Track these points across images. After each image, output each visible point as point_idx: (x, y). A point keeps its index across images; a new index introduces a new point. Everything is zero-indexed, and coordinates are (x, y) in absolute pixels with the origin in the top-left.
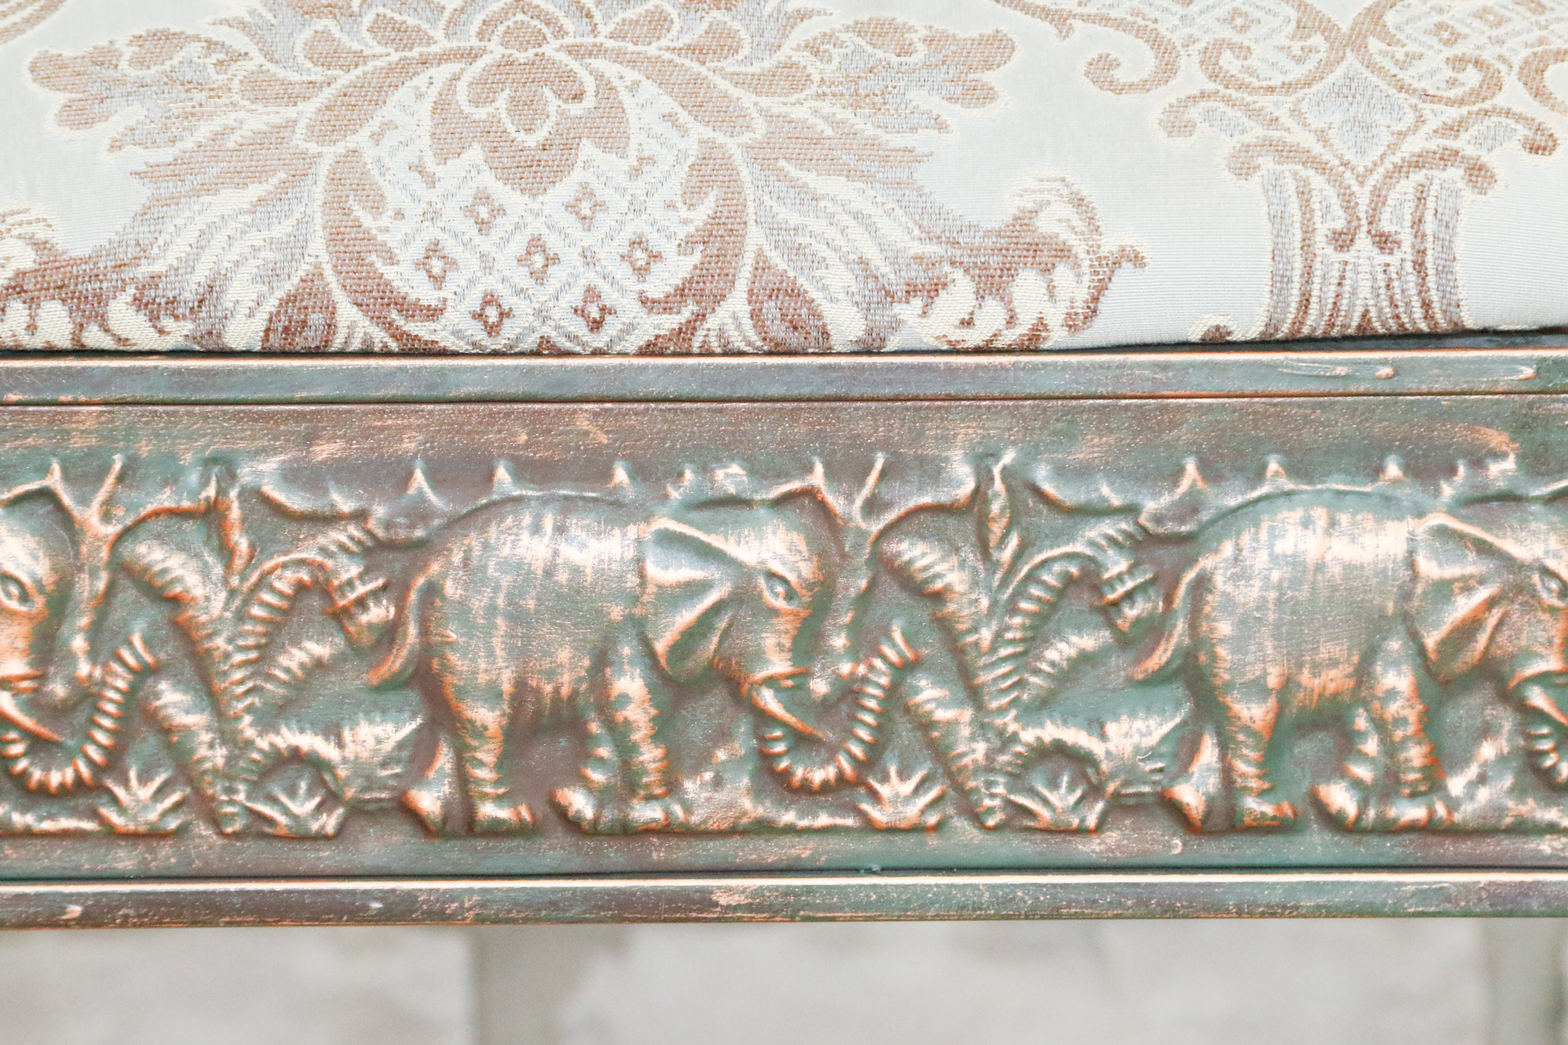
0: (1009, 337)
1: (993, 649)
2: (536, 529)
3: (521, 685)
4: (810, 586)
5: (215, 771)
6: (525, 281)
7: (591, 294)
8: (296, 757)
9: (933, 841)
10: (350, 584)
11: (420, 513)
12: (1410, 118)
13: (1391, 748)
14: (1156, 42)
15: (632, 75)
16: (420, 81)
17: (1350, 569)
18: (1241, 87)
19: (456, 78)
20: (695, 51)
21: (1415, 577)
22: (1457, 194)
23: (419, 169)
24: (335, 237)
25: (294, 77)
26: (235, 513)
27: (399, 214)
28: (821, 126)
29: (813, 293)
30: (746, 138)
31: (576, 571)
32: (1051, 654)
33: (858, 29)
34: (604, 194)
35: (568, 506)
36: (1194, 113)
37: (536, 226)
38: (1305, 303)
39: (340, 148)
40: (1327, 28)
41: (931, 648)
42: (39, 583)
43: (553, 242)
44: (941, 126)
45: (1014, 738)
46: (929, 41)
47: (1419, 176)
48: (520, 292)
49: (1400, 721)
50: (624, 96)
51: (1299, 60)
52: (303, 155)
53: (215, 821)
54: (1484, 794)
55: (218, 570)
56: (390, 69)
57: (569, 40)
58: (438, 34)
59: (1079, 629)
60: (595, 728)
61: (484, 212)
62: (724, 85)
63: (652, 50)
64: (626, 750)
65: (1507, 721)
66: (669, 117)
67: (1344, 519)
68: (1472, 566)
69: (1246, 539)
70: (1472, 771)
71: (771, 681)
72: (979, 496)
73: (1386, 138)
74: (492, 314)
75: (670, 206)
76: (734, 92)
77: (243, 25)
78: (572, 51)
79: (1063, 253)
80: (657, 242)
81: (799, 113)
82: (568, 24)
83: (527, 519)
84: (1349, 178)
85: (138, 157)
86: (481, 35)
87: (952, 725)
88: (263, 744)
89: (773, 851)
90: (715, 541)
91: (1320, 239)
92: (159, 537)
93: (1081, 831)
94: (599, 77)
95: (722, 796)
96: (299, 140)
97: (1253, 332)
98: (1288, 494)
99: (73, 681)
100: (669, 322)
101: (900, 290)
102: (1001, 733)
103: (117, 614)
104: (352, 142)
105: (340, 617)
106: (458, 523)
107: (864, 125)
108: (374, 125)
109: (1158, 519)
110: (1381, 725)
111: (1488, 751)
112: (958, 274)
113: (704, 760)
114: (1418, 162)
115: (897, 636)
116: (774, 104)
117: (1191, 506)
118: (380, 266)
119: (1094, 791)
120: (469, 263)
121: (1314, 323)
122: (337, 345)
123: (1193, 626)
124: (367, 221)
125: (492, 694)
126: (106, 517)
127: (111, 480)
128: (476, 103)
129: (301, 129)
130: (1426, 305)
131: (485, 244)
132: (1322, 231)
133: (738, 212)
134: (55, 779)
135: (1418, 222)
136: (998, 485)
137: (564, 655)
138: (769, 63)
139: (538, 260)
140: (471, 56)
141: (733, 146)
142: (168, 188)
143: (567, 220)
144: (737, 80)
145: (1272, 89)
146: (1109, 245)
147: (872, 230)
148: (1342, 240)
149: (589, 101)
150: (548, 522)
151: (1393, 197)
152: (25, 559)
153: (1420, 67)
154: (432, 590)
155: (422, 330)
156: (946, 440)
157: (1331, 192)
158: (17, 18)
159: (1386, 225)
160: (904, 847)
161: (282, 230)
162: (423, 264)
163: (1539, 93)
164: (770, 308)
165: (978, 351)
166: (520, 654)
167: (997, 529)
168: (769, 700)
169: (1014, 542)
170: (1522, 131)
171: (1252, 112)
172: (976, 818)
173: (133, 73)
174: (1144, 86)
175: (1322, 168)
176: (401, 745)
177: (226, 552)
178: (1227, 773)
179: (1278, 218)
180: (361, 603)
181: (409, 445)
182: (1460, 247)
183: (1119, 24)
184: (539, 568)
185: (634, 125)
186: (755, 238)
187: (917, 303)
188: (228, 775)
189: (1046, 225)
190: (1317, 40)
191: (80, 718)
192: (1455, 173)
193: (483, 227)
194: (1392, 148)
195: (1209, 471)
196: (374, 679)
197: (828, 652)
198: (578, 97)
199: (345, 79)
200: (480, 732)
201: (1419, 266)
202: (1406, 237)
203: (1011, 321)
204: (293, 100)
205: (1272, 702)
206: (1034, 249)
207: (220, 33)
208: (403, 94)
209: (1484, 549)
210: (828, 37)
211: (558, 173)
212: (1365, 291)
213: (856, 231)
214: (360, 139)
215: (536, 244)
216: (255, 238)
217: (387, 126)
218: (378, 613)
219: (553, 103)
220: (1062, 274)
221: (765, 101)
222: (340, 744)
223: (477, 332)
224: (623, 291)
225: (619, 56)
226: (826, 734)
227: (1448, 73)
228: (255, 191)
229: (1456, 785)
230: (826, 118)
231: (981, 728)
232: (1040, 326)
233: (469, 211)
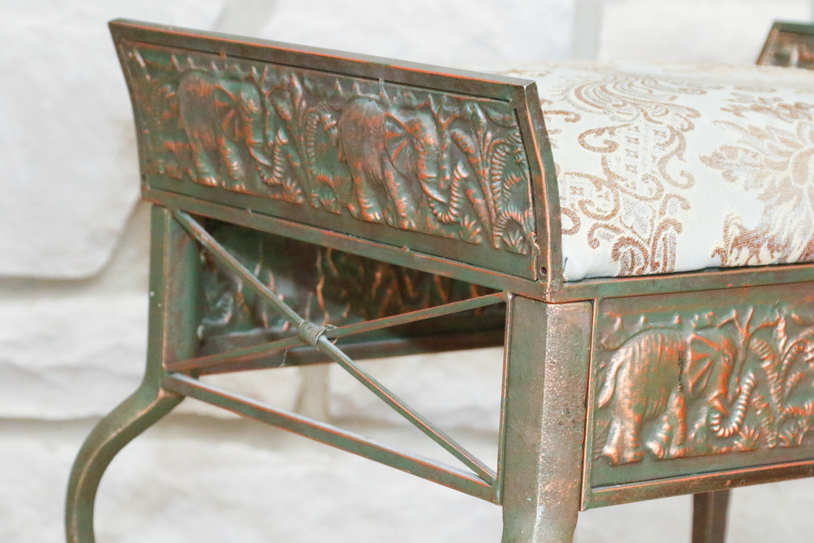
5: (770, 424)
8: (792, 415)
25: (777, 161)
26: (783, 325)
39: (806, 185)
42: (732, 356)
52: (798, 189)
53: (767, 443)
56: (800, 156)
85: (755, 192)
88: (785, 412)
92: (758, 338)
96: (794, 183)
99: (734, 393)
103: (745, 367)
104: (808, 183)
126: (748, 328)
127: (749, 315)
129: (792, 179)
134: (727, 431)
142: (768, 203)
173: (731, 161)
188: (773, 425)
191: (735, 407)
199: (791, 161)
204: (783, 169)
207: (743, 146)
216: (797, 221)
228: (791, 203)
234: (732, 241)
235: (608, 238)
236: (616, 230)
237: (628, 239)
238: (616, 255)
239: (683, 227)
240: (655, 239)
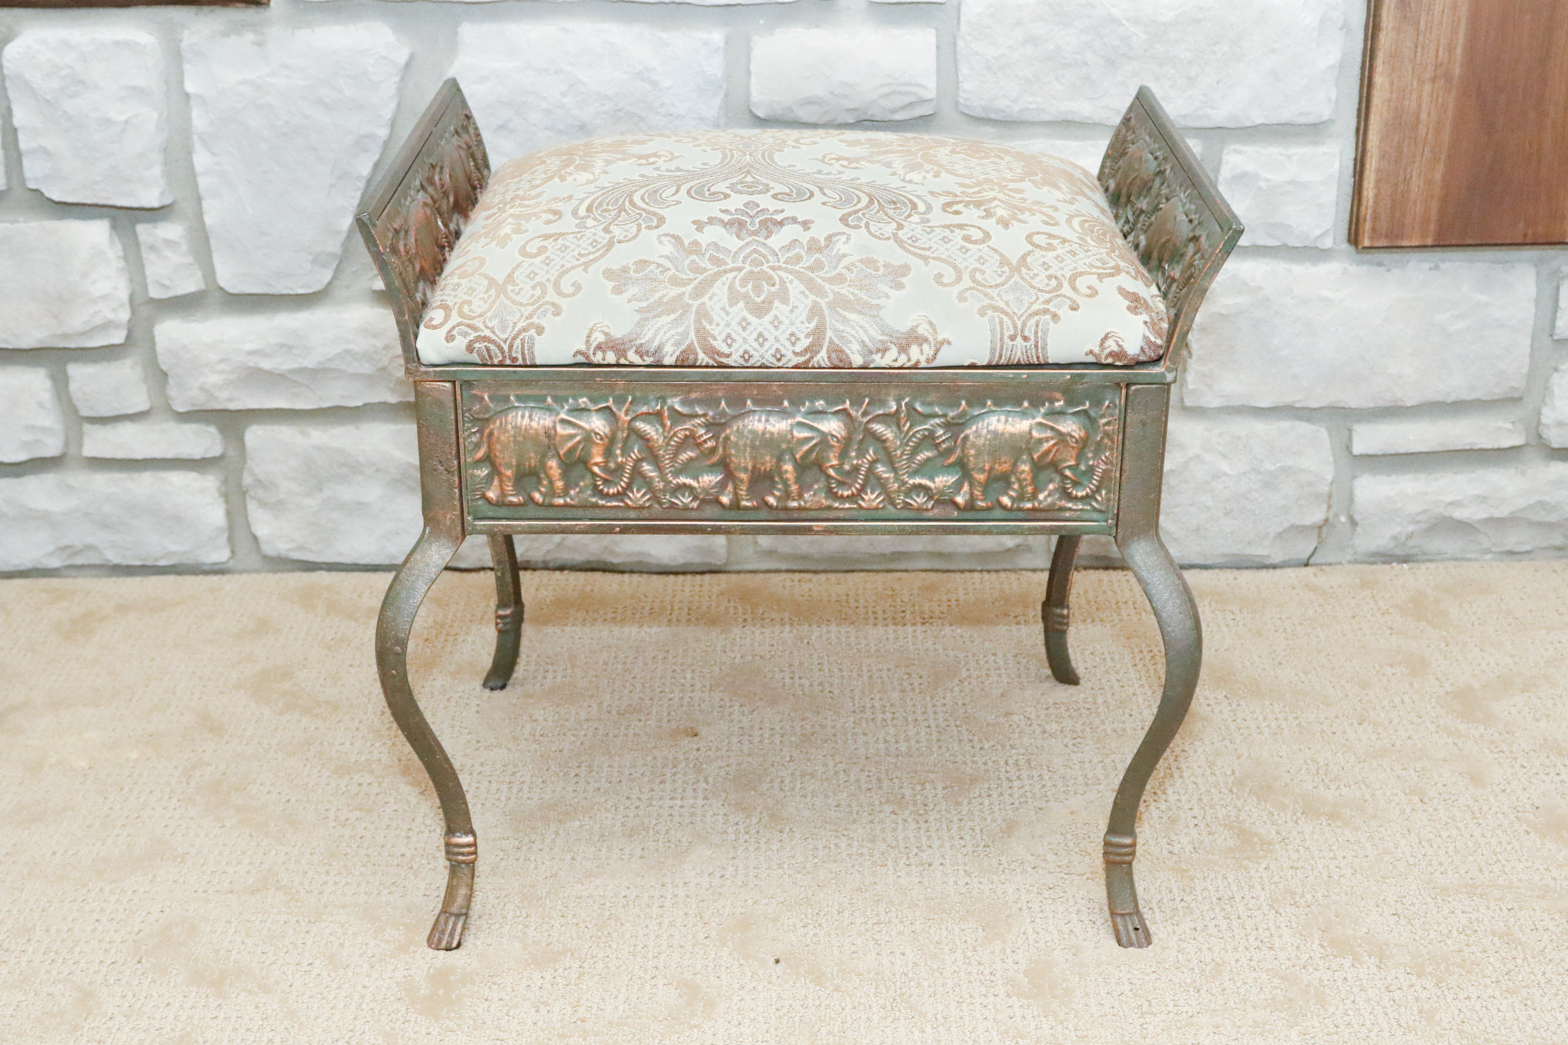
0: (908, 365)
1: (901, 456)
2: (760, 421)
3: (754, 467)
4: (844, 438)
5: (660, 490)
6: (757, 347)
7: (778, 350)
8: (685, 486)
9: (880, 512)
10: (702, 435)
11: (723, 414)
12: (1034, 297)
13: (1022, 487)
14: (956, 268)
15: (791, 277)
16: (724, 278)
17: (1012, 435)
18: (982, 285)
19: (735, 278)
20: (811, 269)
21: (1031, 437)
22: (1048, 324)
23: (723, 309)
24: (697, 331)
25: (684, 277)
26: (666, 414)
27: (718, 325)
28: (850, 296)
29: (848, 352)
30: (827, 300)
31: (772, 434)
32: (919, 458)
33: (862, 261)
34: (782, 318)
35: (769, 413)
36: (967, 294)
37: (760, 329)
38: (1001, 356)
39: (699, 302)
40: (1009, 264)
41: (881, 455)
42: (606, 435)
43: (766, 334)
44: (888, 297)
45: (907, 483)
46: (884, 266)
47: (1037, 318)
48: (755, 350)
49: (1025, 479)
50: (788, 285)
51: (1000, 276)
52: (688, 305)
53: (660, 504)
54: (1049, 500)
55: (661, 430)
56: (715, 274)
57: (770, 264)
58: (729, 261)
59: (927, 450)
60: (777, 479)
61: (744, 324)
62: (820, 281)
63: (797, 268)
64: (786, 485)
65: (1058, 478)
66: (802, 292)
67: (1010, 419)
68: (1049, 434)
69: (980, 425)
70: (1046, 493)
71: (832, 467)
72: (898, 411)
73: (1027, 305)
74: (747, 357)
75: (803, 323)
76: (823, 284)
77: (667, 257)
78: (773, 268)
79: (926, 340)
80: (798, 334)
81: (844, 291)
82: (770, 258)
83: (757, 417)
84: (1015, 318)
85: (637, 305)
86: (743, 262)
87: (888, 478)
88: (674, 482)
89: (832, 514)
90: (815, 425)
91: (1006, 337)
92: (643, 421)
93: (927, 510)
94: (780, 277)
95: (816, 499)
96: (686, 299)
97: (985, 363)
98: (994, 411)
99: (616, 463)
100: (802, 359)
101: (874, 350)
102: (902, 481)
103: (630, 443)
104: (703, 300)
105: (699, 445)
106: (735, 417)
107: (863, 295)
108: (709, 294)
109: (953, 418)
110: (1019, 481)
111: (1051, 486)
112: (893, 346)
113: (810, 488)
114: (1036, 313)
115: (871, 452)
116: (836, 288)
117: (963, 414)
118: (712, 342)
119: (930, 498)
120: (740, 341)
121: (1003, 361)
122: (698, 363)
123: (963, 451)
124: (708, 327)
125: (745, 469)
126: (626, 414)
127: (628, 404)
128: (741, 286)
129: (687, 295)
130: (1038, 358)
131: (744, 334)
132: (1007, 334)
133: (824, 325)
134: (611, 491)
135: (1036, 332)
136: (904, 408)
137: (768, 458)
138: (834, 273)
139: (761, 340)
140: (740, 269)
141: (823, 303)
142: (646, 315)
143: (770, 327)
144: (824, 279)
145: (991, 287)
146: (940, 338)
147: (866, 331)
148: (1013, 338)
149: (777, 287)
150: (763, 419)
151: (1029, 324)
152: (602, 427)
153: (1038, 279)
154: (727, 438)
155: (724, 360)
156: (888, 394)
157: (1009, 322)
158: (597, 254)
159: (1027, 334)
160: (874, 514)
161: (681, 329)
162: (725, 341)
163: (1074, 289)
164: (834, 356)
165: (899, 368)
166: (754, 458)
167: (903, 422)
168: (831, 472)
169: (908, 424)
170: (1069, 302)
171: (986, 295)
172: (894, 505)
173: (634, 275)
174: (952, 284)
175: (1007, 314)
176: (717, 483)
177: (663, 425)
178: (972, 494)
179: (993, 331)
180: (705, 441)
181: (720, 394)
182: (1049, 341)
183: (943, 261)
184: (760, 432)
185: (791, 296)
186: (829, 334)
187: (880, 355)
188: (664, 491)
189: (921, 331)
190: (1006, 268)
191: (619, 473)
192: (1048, 317)
193: (744, 329)
194: (1029, 308)
195: (970, 404)
196: (708, 463)
197: (850, 457)
198: (774, 285)
199: (701, 278)
200: (742, 481)
201: (1036, 346)
202: (1032, 337)
203: (909, 360)
204: (685, 285)
205: (986, 474)
206: (916, 338)
207: (662, 261)
208: (718, 283)
209: (1052, 429)
210: (853, 264)
211: (768, 311)
212: (1019, 353)
213: (861, 332)
214: (705, 299)
215: (760, 335)
216: (673, 332)
217: (714, 294)
218: (710, 444)
219: (766, 287)
220: (925, 347)
221: (832, 287)
222: (698, 482)
223: (742, 362)
224: (788, 350)
225: (787, 270)
226: (850, 481)
227: (1046, 281)
228: (673, 316)
229: (1041, 497)
230: (852, 293)
231: (897, 479)
232: (918, 362)
233: (740, 324)
234: (594, 345)
235: (465, 335)
236: (474, 328)
237: (485, 337)
238: (470, 348)
239: (546, 332)
240: (514, 339)
